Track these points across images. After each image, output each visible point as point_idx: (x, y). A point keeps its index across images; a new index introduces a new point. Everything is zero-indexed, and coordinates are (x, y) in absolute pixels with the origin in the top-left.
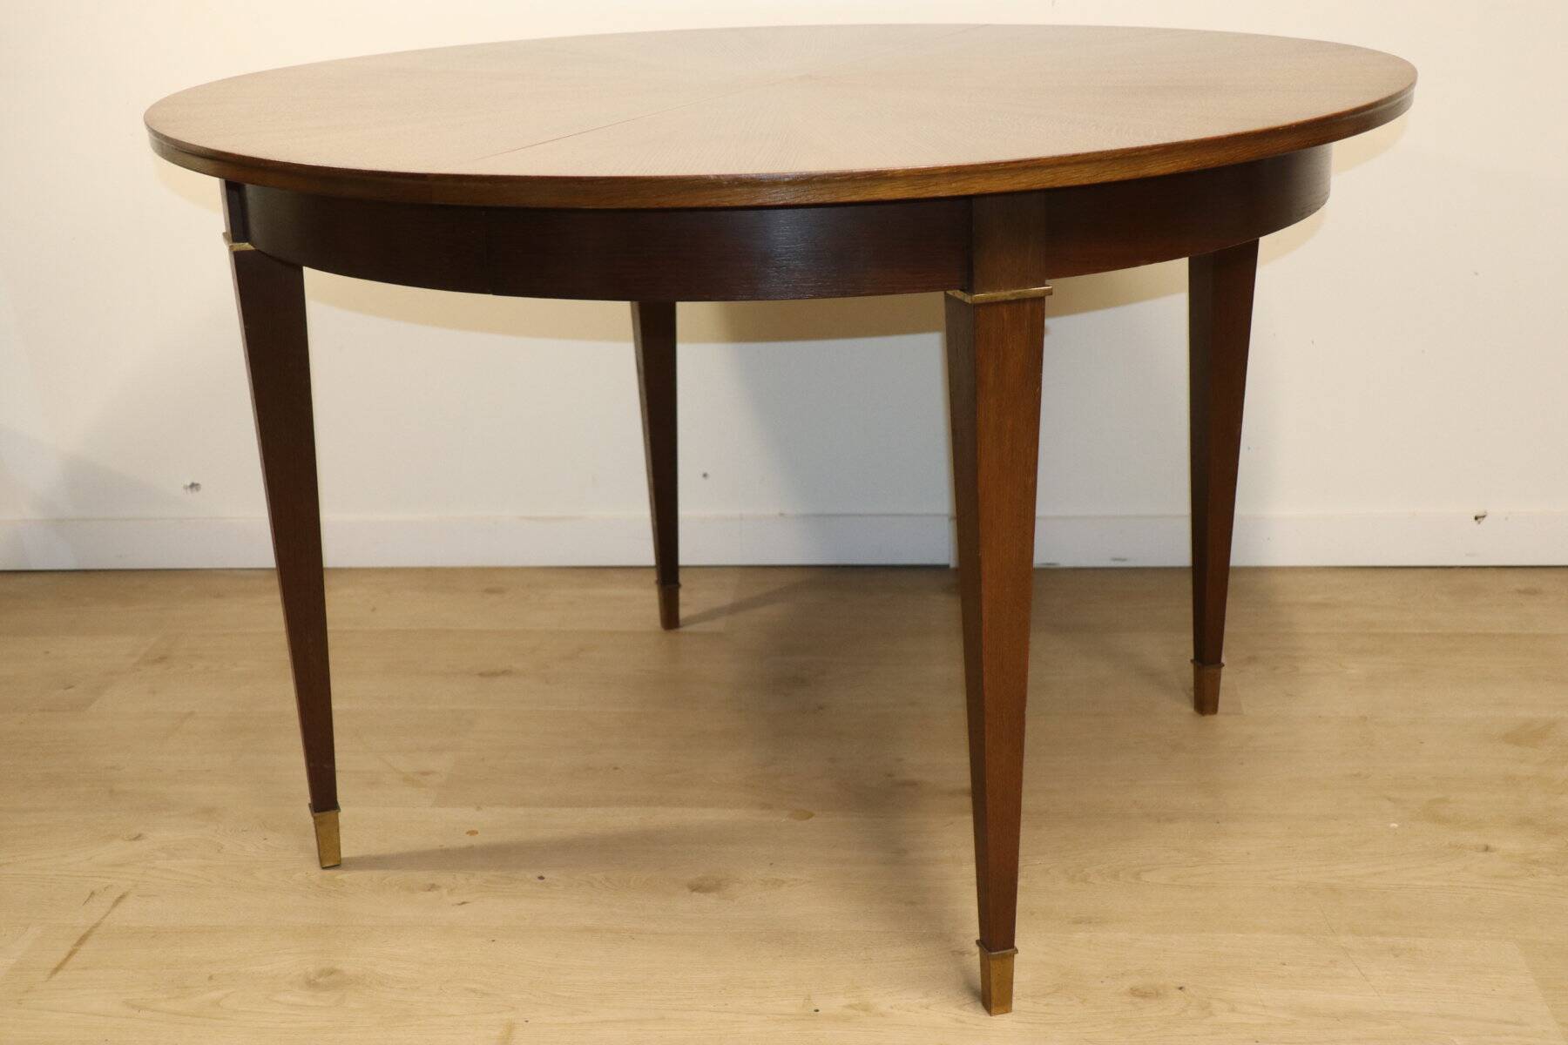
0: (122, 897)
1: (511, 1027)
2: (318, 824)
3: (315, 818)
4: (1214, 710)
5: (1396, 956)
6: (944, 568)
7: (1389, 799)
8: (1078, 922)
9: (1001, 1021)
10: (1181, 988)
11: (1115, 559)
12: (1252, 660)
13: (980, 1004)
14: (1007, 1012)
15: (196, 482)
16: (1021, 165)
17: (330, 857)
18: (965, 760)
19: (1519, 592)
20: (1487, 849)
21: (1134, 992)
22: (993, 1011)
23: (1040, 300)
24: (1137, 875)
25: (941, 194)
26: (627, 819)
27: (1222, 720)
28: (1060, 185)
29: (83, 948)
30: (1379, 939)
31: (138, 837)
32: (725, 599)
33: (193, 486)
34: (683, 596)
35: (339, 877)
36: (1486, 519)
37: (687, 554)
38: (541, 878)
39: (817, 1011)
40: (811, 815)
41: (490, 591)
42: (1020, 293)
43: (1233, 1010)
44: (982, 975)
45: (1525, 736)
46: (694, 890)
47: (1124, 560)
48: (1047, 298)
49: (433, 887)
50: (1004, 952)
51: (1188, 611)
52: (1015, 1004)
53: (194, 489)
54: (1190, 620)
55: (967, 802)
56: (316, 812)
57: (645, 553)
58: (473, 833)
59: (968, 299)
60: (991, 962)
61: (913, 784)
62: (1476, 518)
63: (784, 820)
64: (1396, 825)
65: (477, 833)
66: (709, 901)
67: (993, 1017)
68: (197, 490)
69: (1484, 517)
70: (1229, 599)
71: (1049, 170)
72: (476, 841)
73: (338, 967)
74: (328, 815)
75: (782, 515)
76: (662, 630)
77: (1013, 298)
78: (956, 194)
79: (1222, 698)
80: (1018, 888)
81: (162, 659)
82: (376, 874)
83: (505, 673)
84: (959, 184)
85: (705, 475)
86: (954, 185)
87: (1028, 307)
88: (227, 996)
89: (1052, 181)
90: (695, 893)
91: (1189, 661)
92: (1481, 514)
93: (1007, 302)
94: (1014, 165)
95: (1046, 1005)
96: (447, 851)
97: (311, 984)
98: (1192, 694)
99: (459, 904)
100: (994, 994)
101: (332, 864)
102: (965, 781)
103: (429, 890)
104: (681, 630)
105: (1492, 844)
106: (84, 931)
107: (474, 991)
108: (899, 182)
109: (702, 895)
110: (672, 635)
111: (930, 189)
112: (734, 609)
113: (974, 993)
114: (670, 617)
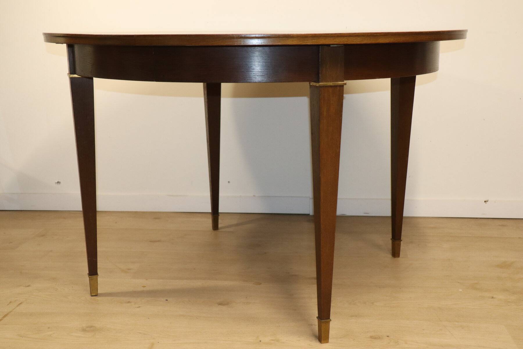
0: (21, 303)
1: (153, 344)
2: (90, 280)
3: (89, 278)
4: (399, 256)
5: (462, 328)
6: (308, 215)
7: (459, 283)
8: (352, 316)
9: (325, 346)
10: (388, 336)
11: (365, 213)
12: (411, 242)
13: (318, 340)
14: (327, 343)
15: (59, 181)
16: (336, 35)
17: (94, 292)
18: (314, 269)
19: (500, 225)
20: (493, 298)
21: (371, 337)
22: (322, 342)
23: (342, 86)
24: (373, 303)
25: (309, 44)
26: (198, 283)
27: (401, 259)
28: (350, 43)
29: (5, 318)
30: (456, 323)
31: (29, 286)
32: (234, 221)
33: (58, 182)
34: (220, 221)
35: (97, 299)
36: (488, 202)
37: (222, 208)
38: (167, 300)
39: (260, 341)
40: (261, 284)
41: (156, 218)
42: (335, 83)
43: (406, 343)
44: (319, 331)
45: (504, 266)
46: (219, 305)
47: (368, 213)
48: (344, 86)
49: (129, 302)
50: (327, 320)
51: (390, 228)
52: (330, 340)
53: (59, 184)
54: (391, 231)
55: (315, 281)
56: (90, 275)
57: (208, 208)
58: (144, 287)
59: (317, 85)
60: (322, 324)
61: (296, 275)
62: (485, 202)
63: (251, 285)
64: (461, 290)
65: (145, 287)
66: (224, 308)
67: (322, 344)
68: (60, 184)
69: (487, 201)
70: (403, 226)
71: (346, 38)
72: (145, 289)
73: (94, 325)
74: (94, 277)
75: (254, 196)
76: (213, 230)
77: (333, 85)
78: (314, 44)
79: (401, 253)
80: (331, 306)
81: (43, 236)
82: (109, 298)
83: (159, 241)
84: (315, 40)
85: (229, 182)
86: (313, 41)
87: (338, 88)
88: (54, 333)
89: (347, 42)
90: (220, 306)
91: (390, 239)
92: (487, 200)
93: (331, 86)
94: (334, 35)
95: (341, 341)
96: (135, 292)
97: (84, 330)
98: (391, 251)
99: (137, 307)
100: (323, 335)
101: (94, 295)
102: (315, 275)
103: (128, 303)
104: (219, 230)
105: (494, 296)
106: (6, 313)
107: (140, 333)
108: (294, 39)
109: (222, 306)
110: (216, 232)
111: (305, 42)
112: (237, 225)
113: (316, 336)
114: (215, 226)
